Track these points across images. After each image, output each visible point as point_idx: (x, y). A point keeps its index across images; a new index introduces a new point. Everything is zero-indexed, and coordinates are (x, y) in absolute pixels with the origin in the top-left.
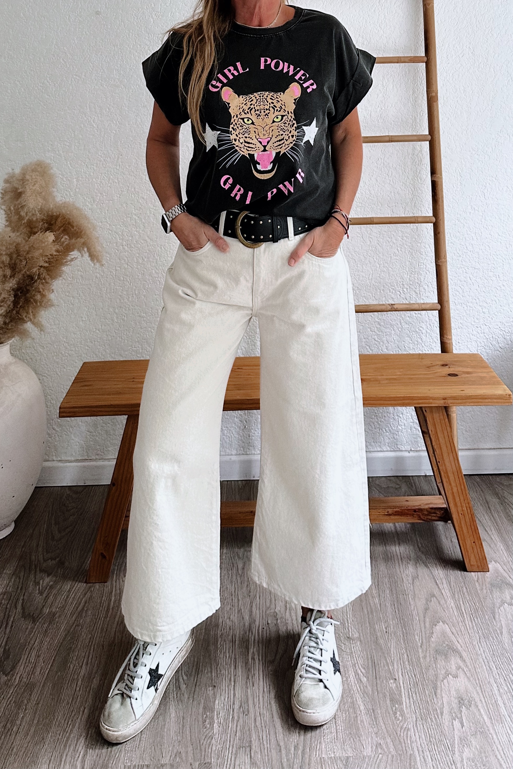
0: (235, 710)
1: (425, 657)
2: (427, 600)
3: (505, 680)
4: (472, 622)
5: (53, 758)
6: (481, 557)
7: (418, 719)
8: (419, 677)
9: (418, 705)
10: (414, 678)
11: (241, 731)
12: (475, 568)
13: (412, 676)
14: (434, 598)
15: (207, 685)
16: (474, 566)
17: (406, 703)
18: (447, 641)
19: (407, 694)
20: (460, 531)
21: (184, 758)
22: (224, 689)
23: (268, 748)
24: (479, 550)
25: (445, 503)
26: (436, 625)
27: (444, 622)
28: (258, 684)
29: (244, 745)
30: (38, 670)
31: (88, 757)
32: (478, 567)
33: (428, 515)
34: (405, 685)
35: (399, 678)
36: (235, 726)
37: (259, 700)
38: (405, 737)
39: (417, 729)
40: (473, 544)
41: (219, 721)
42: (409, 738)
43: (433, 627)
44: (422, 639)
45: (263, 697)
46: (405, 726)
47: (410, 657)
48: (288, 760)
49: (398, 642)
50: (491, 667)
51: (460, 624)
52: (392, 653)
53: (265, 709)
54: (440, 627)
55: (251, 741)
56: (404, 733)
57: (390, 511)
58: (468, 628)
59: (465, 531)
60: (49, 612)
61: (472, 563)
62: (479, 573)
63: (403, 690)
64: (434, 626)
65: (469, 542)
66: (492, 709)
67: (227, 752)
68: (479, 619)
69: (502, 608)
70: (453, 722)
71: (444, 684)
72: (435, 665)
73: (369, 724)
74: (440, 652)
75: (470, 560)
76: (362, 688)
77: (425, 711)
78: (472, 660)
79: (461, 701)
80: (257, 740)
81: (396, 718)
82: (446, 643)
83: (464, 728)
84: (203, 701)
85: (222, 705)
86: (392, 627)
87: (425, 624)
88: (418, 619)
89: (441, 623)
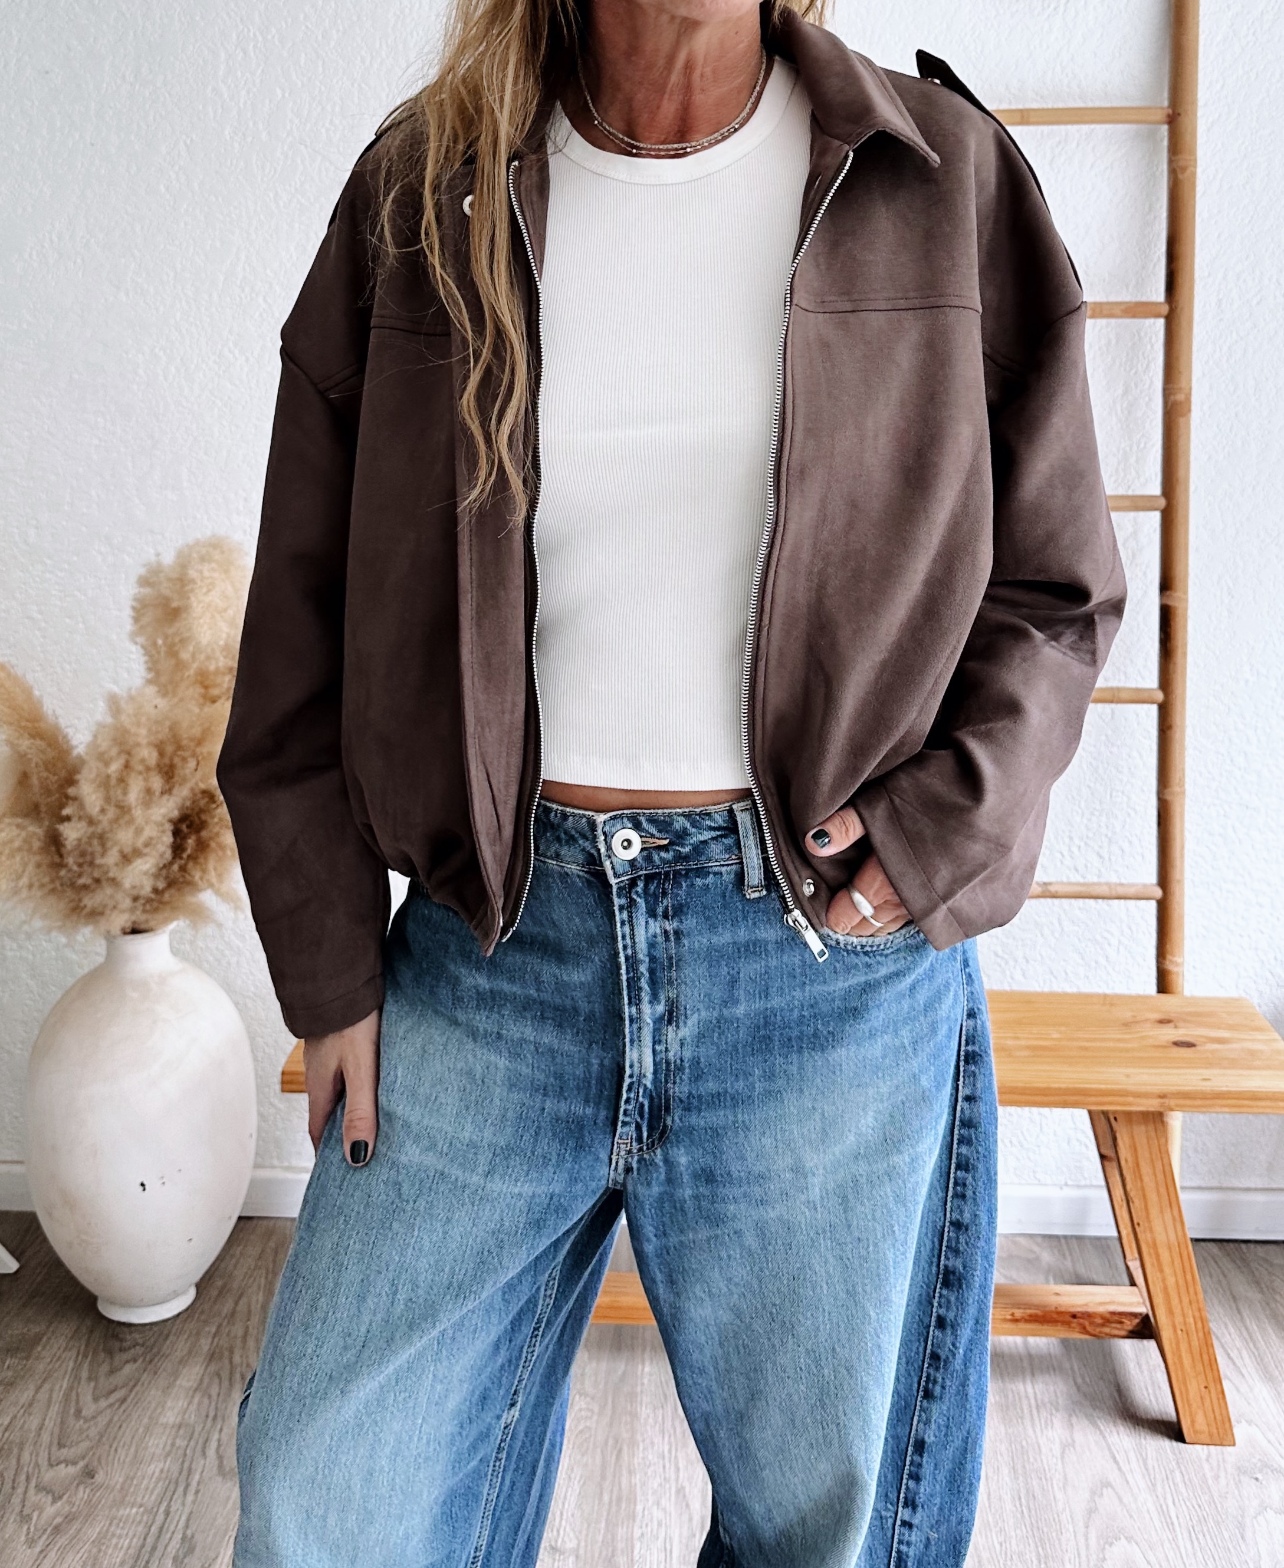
2: (1093, 1493)
4: (1192, 1542)
6: (1218, 1417)
12: (1204, 1437)
14: (1110, 1489)
16: (1202, 1432)
20: (1175, 1363)
24: (1215, 1401)
25: (1144, 1303)
26: (1111, 1544)
27: (1129, 1540)
32: (1211, 1435)
33: (1103, 1325)
40: (1203, 1390)
43: (1104, 1548)
51: (1167, 1545)
54: (1121, 1547)
57: (1018, 1313)
58: (1183, 1554)
59: (1187, 1361)
61: (1198, 1427)
62: (1212, 1448)
64: (1107, 1546)
65: (1194, 1388)
68: (1208, 1537)
69: (1260, 1518)
75: (1193, 1422)
86: (1014, 1542)
87: (1087, 1540)
88: (1071, 1530)
89: (1123, 1540)
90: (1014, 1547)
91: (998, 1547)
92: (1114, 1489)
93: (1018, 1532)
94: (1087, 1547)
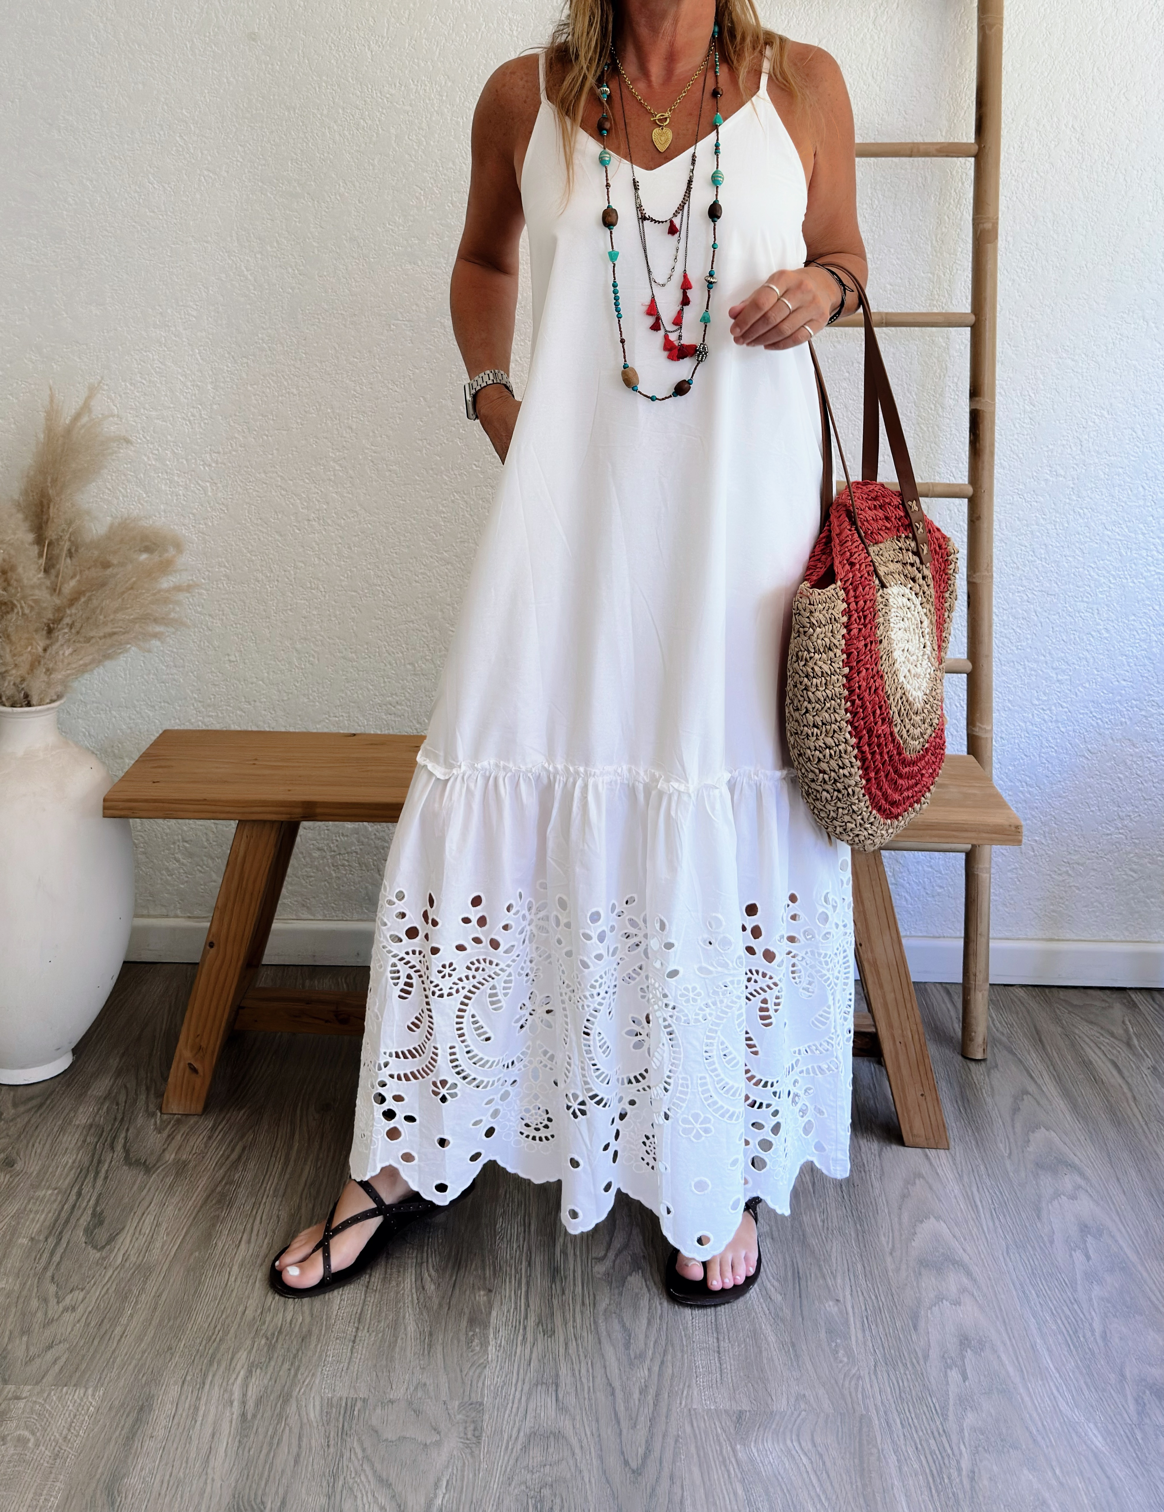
0: (528, 1329)
1: (898, 1270)
2: (906, 1182)
3: (1052, 1313)
4: (992, 1220)
5: (189, 1378)
7: (879, 1364)
8: (883, 1300)
9: (879, 1341)
10: (875, 1301)
11: (539, 1361)
13: (870, 1298)
15: (476, 1287)
17: (857, 1337)
18: (943, 1248)
19: (859, 1325)
21: (432, 1394)
22: (507, 1295)
23: (589, 1388)
26: (922, 1222)
27: (938, 1218)
28: (574, 1292)
29: (545, 1381)
30: (158, 1245)
31: (253, 1380)
34: (856, 1310)
35: (844, 1297)
36: (528, 1351)
37: (574, 1317)
38: (852, 1390)
39: (877, 1378)
41: (499, 1342)
42: (860, 1389)
43: (915, 1225)
44: (893, 1242)
45: (582, 1313)
46: (854, 1371)
47: (867, 1268)
48: (627, 1409)
49: (847, 1245)
50: (1028, 1292)
51: (970, 1222)
52: (834, 1261)
53: (585, 1330)
54: (930, 1225)
55: (557, 1375)
56: (850, 1382)
58: (986, 1229)
60: (174, 1159)
63: (852, 1319)
64: (917, 1224)
66: (1024, 1357)
67: (513, 1389)
69: (1054, 1202)
70: (946, 1372)
71: (931, 1313)
72: (917, 1284)
73: (785, 1364)
74: (928, 1265)
76: (773, 1311)
77: (892, 1351)
78: (990, 1279)
79: (964, 1341)
80: (569, 1374)
81: (836, 1359)
82: (941, 1250)
83: (967, 1383)
84: (467, 1311)
85: (504, 1319)
86: (835, 1220)
87: (900, 1218)
88: (886, 1211)
89: (932, 1219)
90: (835, 1223)
91: (820, 1224)
92: (923, 1177)
93: (839, 1212)
94: (900, 1224)
